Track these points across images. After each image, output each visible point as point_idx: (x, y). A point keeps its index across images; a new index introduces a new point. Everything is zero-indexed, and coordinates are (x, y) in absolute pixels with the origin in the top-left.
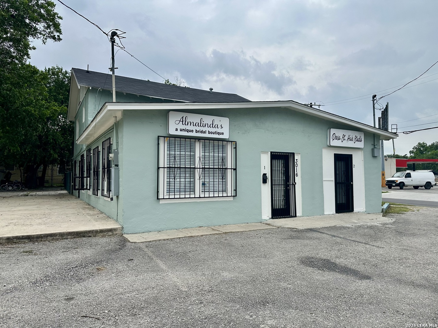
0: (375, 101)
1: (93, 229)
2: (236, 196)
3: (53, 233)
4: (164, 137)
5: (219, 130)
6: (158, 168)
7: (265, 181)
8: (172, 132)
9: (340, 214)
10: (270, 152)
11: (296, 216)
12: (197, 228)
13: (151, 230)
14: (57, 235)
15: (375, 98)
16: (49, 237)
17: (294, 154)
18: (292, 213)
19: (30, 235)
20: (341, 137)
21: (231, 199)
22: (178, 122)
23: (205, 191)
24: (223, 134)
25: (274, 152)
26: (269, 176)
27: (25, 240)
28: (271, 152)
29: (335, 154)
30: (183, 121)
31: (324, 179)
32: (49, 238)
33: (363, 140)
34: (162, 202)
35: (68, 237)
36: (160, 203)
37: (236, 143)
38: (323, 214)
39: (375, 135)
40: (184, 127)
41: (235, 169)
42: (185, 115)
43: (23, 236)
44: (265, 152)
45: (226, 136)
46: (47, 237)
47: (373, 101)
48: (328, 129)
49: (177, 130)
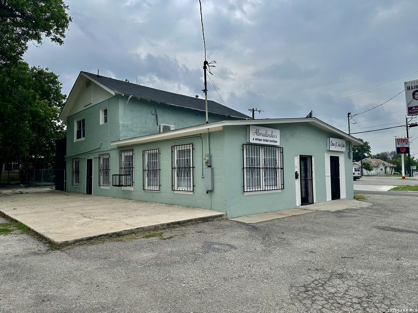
0: (350, 118)
1: (211, 215)
2: (284, 189)
3: (191, 219)
4: (246, 145)
5: (275, 139)
6: (243, 168)
7: (297, 177)
8: (252, 141)
9: (335, 201)
10: (299, 156)
11: (313, 203)
12: (264, 213)
13: (241, 215)
15: (350, 115)
16: (189, 222)
17: (311, 157)
18: (310, 201)
19: (179, 221)
20: (335, 144)
21: (280, 191)
22: (254, 134)
23: (270, 185)
24: (277, 142)
25: (302, 155)
26: (299, 173)
27: (177, 225)
28: (300, 155)
29: (331, 156)
30: (257, 133)
31: (326, 175)
32: (190, 223)
33: (345, 146)
34: (246, 194)
35: (199, 222)
36: (244, 195)
37: (283, 149)
38: (326, 201)
39: (350, 142)
40: (257, 137)
41: (283, 168)
42: (258, 128)
43: (176, 222)
44: (296, 155)
45: (278, 144)
46: (188, 222)
47: (348, 117)
48: (328, 137)
49: (253, 139)
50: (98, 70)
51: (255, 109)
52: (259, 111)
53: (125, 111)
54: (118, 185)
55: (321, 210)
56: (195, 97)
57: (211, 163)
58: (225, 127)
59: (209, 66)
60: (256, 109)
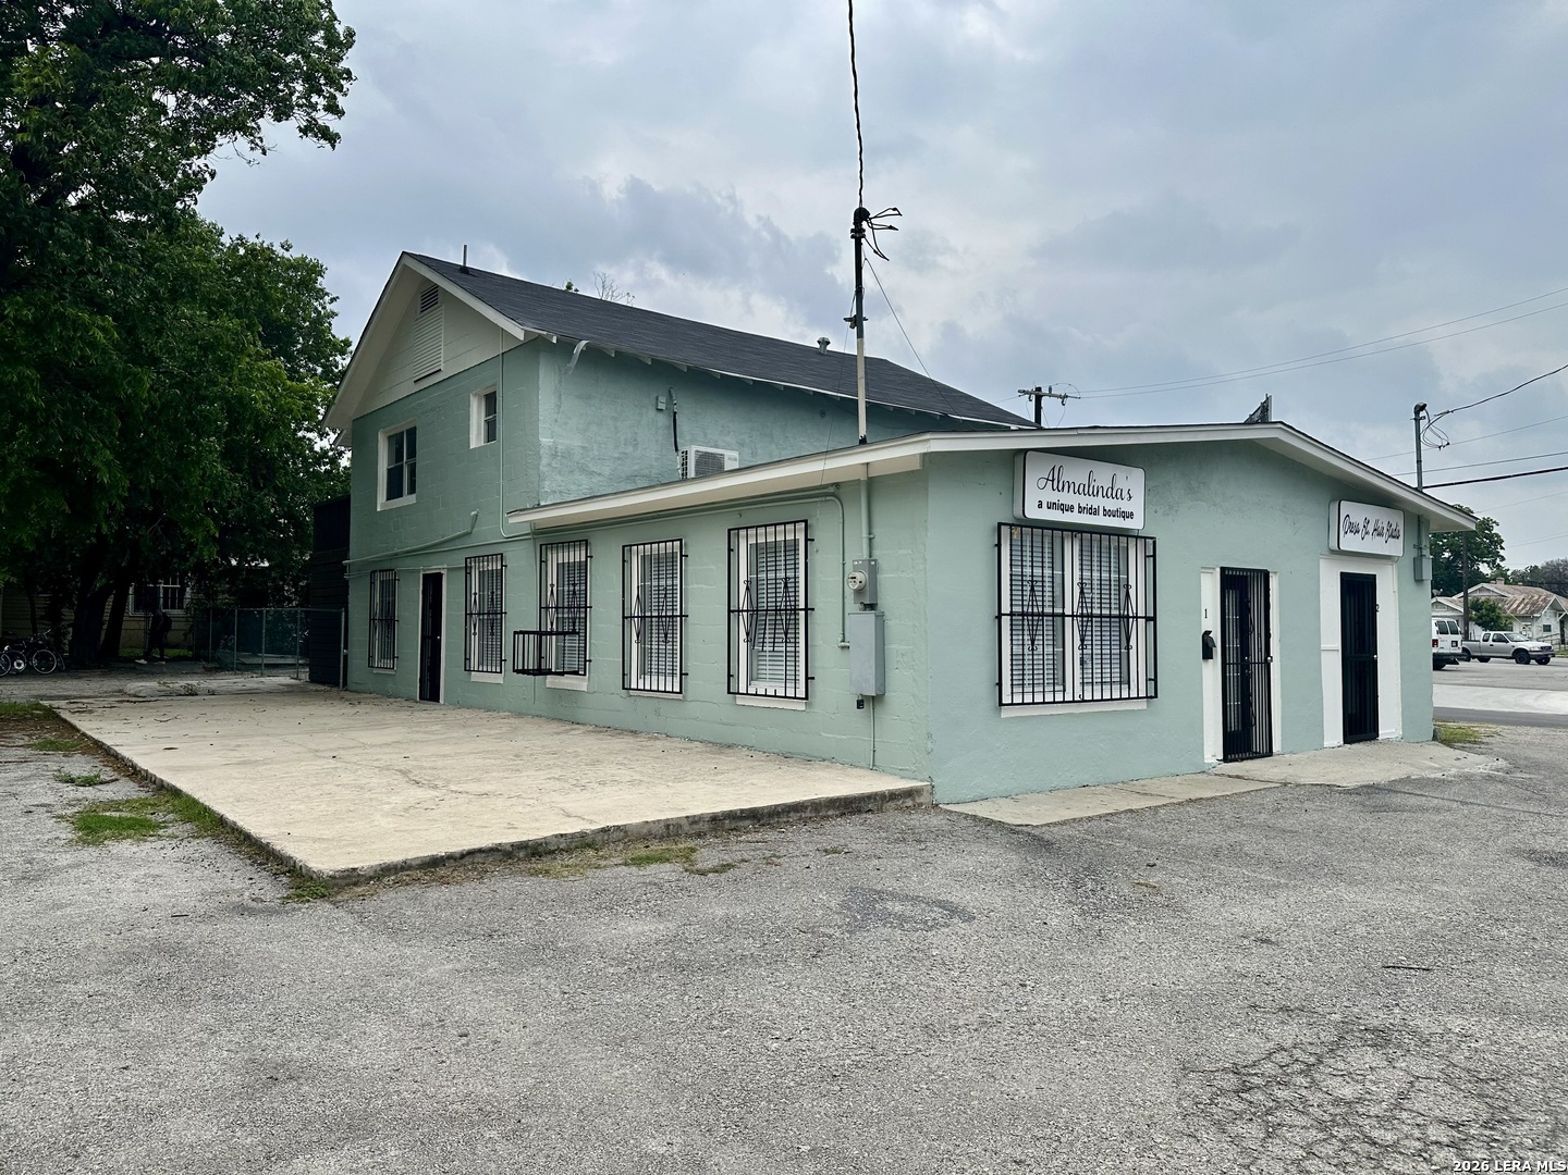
0: (1423, 424)
1: (875, 790)
2: (1156, 696)
3: (799, 803)
4: (1011, 525)
5: (1125, 506)
6: (999, 617)
7: (1207, 654)
8: (1033, 513)
9: (1355, 746)
10: (1218, 570)
11: (1270, 753)
12: (1077, 790)
13: (986, 794)
14: (806, 808)
15: (1422, 414)
16: (792, 814)
17: (1266, 575)
18: (1258, 744)
20: (1361, 527)
21: (1142, 705)
22: (1042, 485)
23: (1102, 682)
24: (1131, 515)
25: (1229, 569)
26: (1216, 636)
27: (747, 823)
28: (1221, 568)
29: (1343, 574)
30: (1053, 481)
31: (1323, 646)
32: (794, 816)
33: (1401, 533)
34: (1006, 713)
35: (830, 813)
36: (1002, 716)
37: (1154, 543)
38: (1322, 747)
39: (1422, 520)
40: (1055, 497)
41: (1154, 619)
42: (1058, 460)
43: (742, 811)
44: (1207, 569)
45: (1135, 524)
46: (789, 812)
47: (1417, 420)
48: (1333, 500)
49: (1040, 506)
50: (465, 247)
51: (1045, 390)
52: (1060, 397)
53: (560, 398)
54: (533, 670)
55: (1302, 781)
56: (818, 346)
57: (875, 593)
58: (927, 458)
59: (873, 229)
60: (1050, 389)
